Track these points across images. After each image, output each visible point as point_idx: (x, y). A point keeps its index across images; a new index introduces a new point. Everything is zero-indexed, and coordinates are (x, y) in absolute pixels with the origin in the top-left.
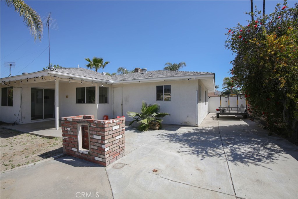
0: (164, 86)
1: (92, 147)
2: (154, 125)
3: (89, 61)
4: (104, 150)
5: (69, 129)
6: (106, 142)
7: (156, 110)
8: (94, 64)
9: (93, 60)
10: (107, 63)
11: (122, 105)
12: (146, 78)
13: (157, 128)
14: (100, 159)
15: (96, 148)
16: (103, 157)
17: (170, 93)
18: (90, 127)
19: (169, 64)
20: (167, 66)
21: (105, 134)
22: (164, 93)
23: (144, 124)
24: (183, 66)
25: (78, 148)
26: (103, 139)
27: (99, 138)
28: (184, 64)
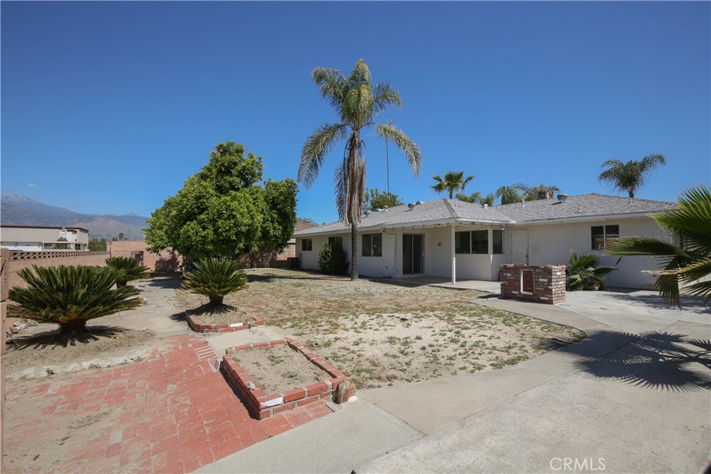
0: (606, 226)
1: (537, 289)
2: (591, 284)
3: (440, 180)
4: (551, 290)
5: (510, 275)
6: (553, 284)
7: (592, 262)
8: (449, 184)
9: (446, 177)
10: (470, 178)
11: (527, 256)
12: (573, 215)
13: (597, 288)
14: (547, 299)
15: (542, 289)
16: (550, 296)
17: (618, 234)
18: (535, 271)
19: (615, 162)
20: (607, 168)
21: (553, 277)
22: (607, 233)
23: (576, 279)
24: (658, 164)
25: (520, 291)
26: (550, 281)
27: (546, 280)
28: (661, 159)
